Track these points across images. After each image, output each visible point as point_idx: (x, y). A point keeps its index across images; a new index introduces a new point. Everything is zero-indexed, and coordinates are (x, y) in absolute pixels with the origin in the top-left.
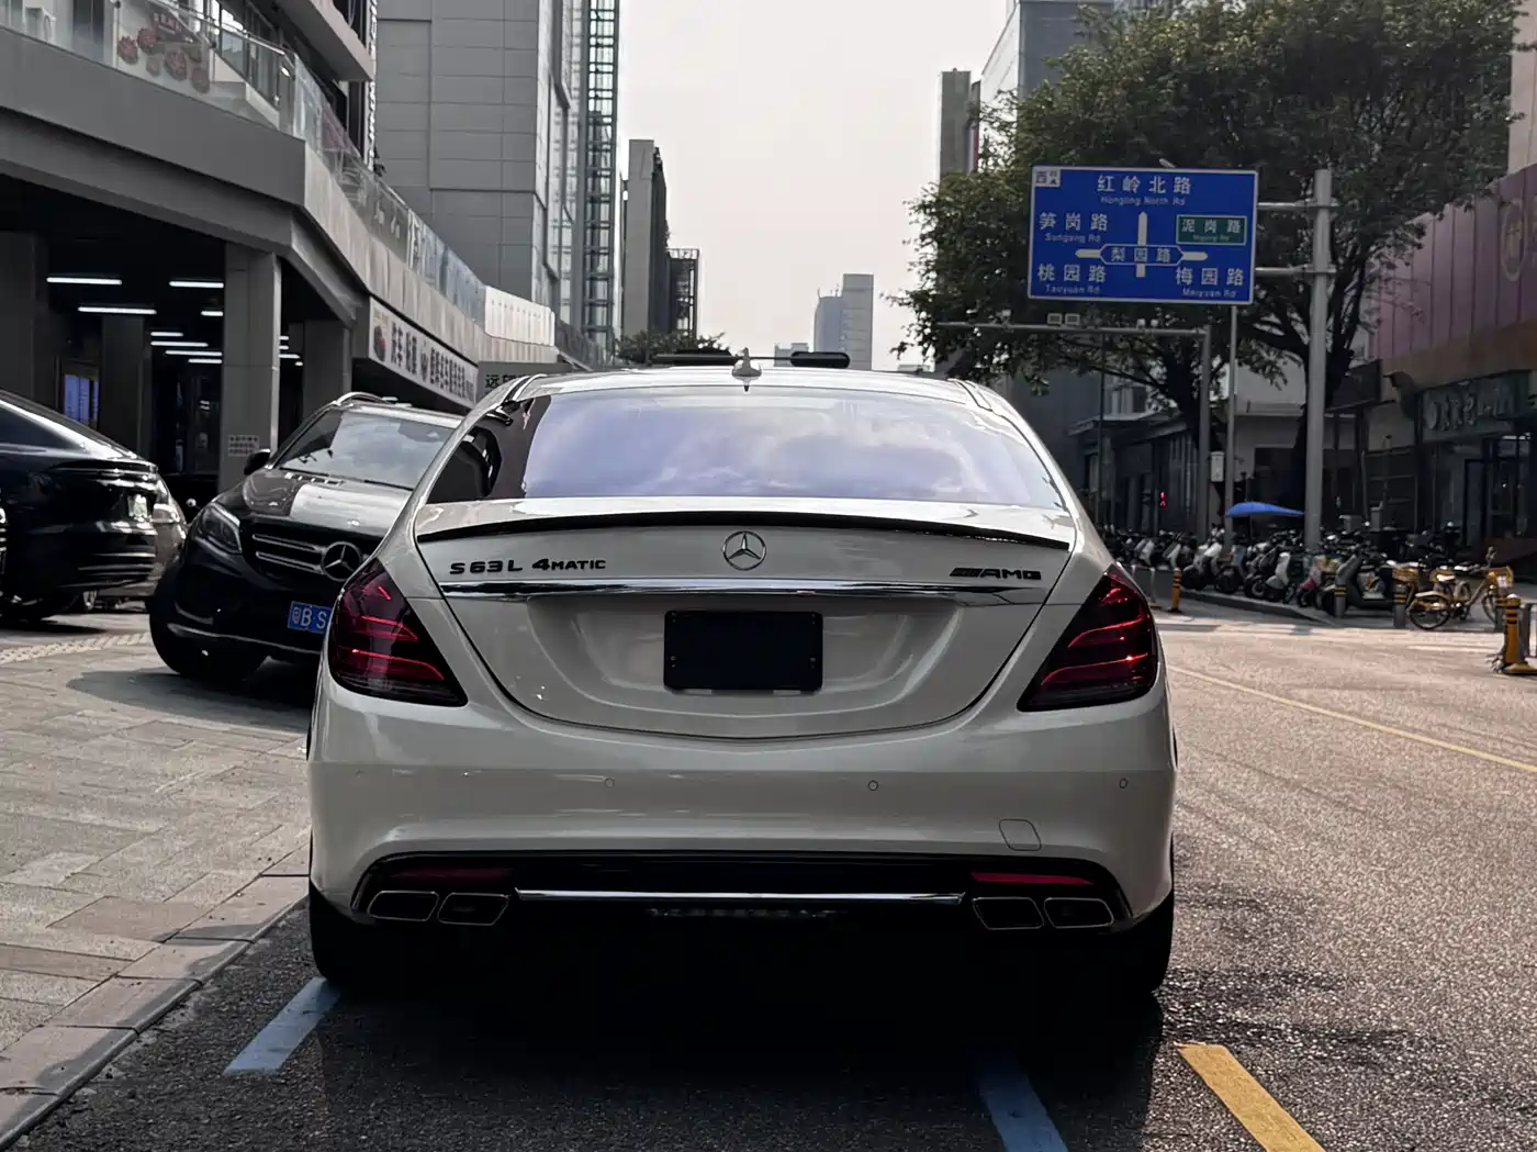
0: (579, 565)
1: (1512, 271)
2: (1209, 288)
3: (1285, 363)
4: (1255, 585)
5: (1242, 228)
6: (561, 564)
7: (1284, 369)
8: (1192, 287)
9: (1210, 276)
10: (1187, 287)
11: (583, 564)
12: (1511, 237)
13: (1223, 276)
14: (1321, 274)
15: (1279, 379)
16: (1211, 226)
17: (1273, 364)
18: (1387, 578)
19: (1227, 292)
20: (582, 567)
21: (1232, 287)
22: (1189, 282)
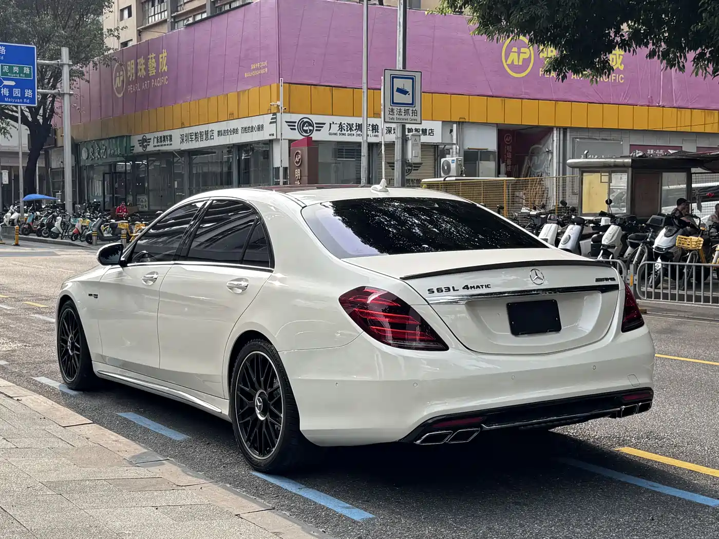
0: (481, 287)
1: (119, 93)
2: (16, 98)
3: (10, 128)
4: (43, 231)
5: (30, 71)
6: (474, 287)
7: (10, 131)
8: (9, 97)
9: (17, 92)
10: (7, 97)
11: (482, 286)
12: (118, 78)
13: (23, 93)
14: (67, 94)
15: (8, 135)
16: (16, 69)
17: (5, 129)
18: (114, 227)
19: (25, 100)
20: (482, 288)
21: (27, 98)
22: (8, 95)
